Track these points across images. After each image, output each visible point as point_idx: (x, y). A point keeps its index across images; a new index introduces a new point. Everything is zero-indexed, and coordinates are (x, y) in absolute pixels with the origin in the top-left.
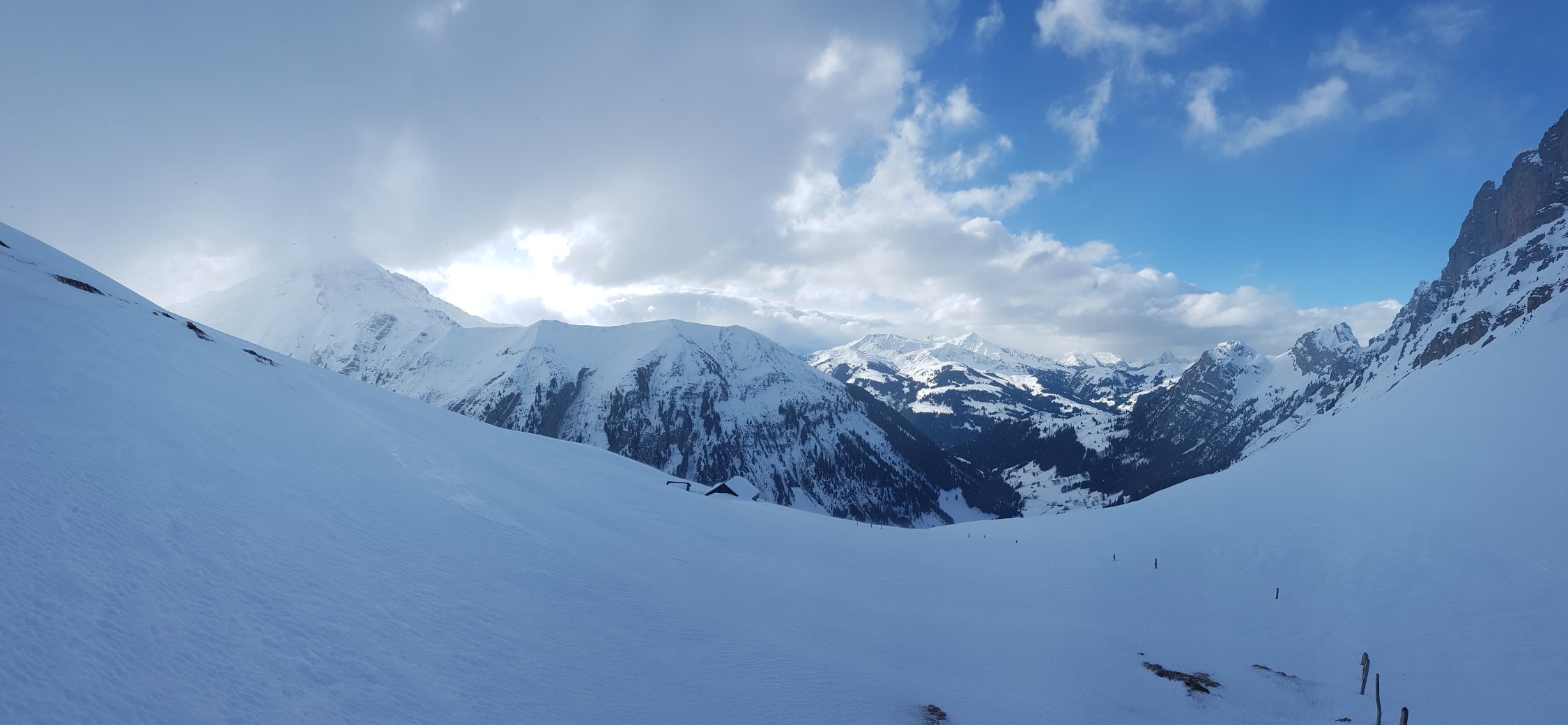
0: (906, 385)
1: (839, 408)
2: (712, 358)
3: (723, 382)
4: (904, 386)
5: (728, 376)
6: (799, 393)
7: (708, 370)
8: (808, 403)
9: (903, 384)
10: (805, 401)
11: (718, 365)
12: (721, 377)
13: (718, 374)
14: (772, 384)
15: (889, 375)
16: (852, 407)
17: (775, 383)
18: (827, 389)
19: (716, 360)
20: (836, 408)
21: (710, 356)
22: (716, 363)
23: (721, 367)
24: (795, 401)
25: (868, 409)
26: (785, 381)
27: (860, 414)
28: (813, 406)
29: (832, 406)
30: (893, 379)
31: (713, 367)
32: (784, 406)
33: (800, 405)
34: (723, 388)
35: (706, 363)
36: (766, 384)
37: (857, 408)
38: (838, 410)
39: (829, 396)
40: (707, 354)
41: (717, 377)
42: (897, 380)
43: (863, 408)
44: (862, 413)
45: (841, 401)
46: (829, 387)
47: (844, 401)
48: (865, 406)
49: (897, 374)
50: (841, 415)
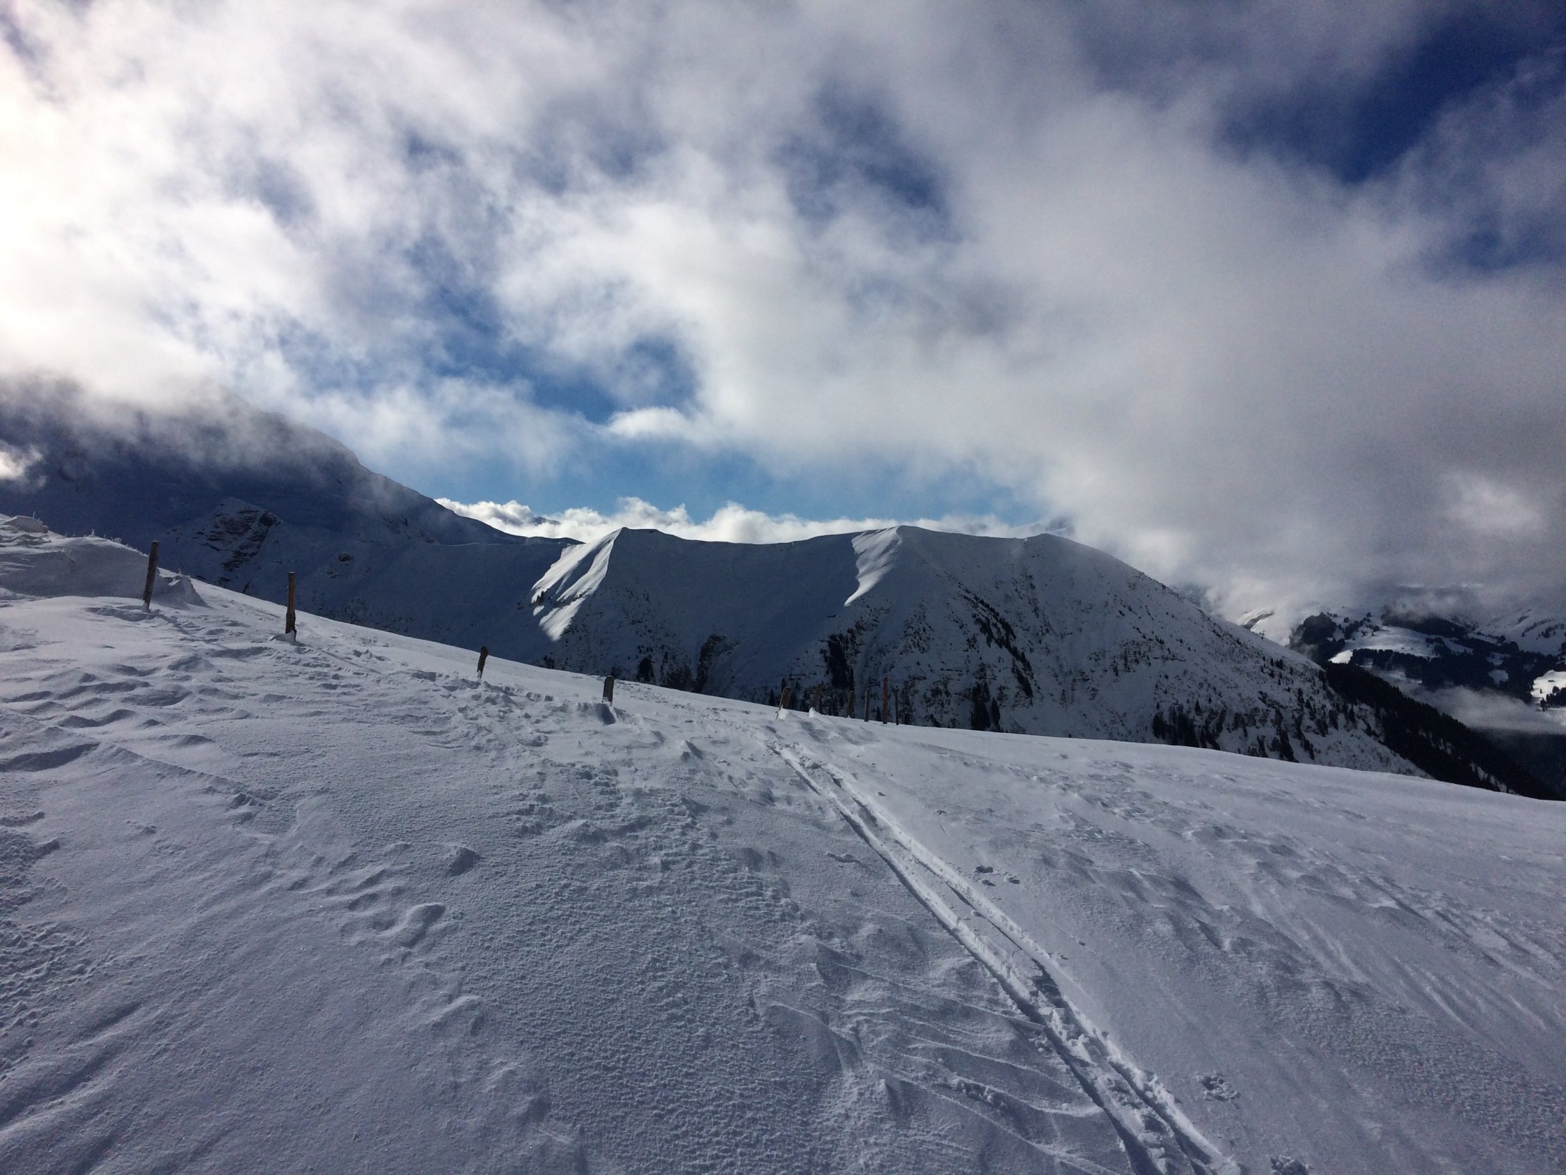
0: (1498, 663)
1: (1307, 721)
2: (992, 610)
3: (1020, 665)
4: (1492, 667)
5: (1031, 650)
6: (1201, 685)
7: (982, 638)
8: (1224, 712)
9: (1490, 660)
10: (1217, 704)
11: (1007, 627)
12: (1014, 652)
13: (1008, 646)
14: (1134, 666)
15: (1446, 641)
16: (1341, 719)
17: (1143, 664)
18: (1272, 675)
19: (1002, 614)
20: (1298, 722)
21: (987, 606)
22: (1002, 622)
23: (1015, 629)
24: (1193, 706)
25: (1384, 722)
26: (1165, 659)
27: (1364, 736)
28: (1237, 716)
29: (1287, 716)
30: (1457, 649)
31: (994, 630)
32: (1166, 717)
33: (1206, 715)
34: (1021, 679)
35: (978, 621)
36: (1121, 667)
37: (1354, 721)
38: (1302, 728)
39: (1278, 694)
40: (982, 602)
41: (1005, 652)
42: (1470, 651)
43: (1372, 721)
44: (1369, 732)
45: (1308, 705)
46: (1277, 670)
47: (1318, 706)
48: (1377, 715)
49: (1471, 635)
50: (1311, 737)
